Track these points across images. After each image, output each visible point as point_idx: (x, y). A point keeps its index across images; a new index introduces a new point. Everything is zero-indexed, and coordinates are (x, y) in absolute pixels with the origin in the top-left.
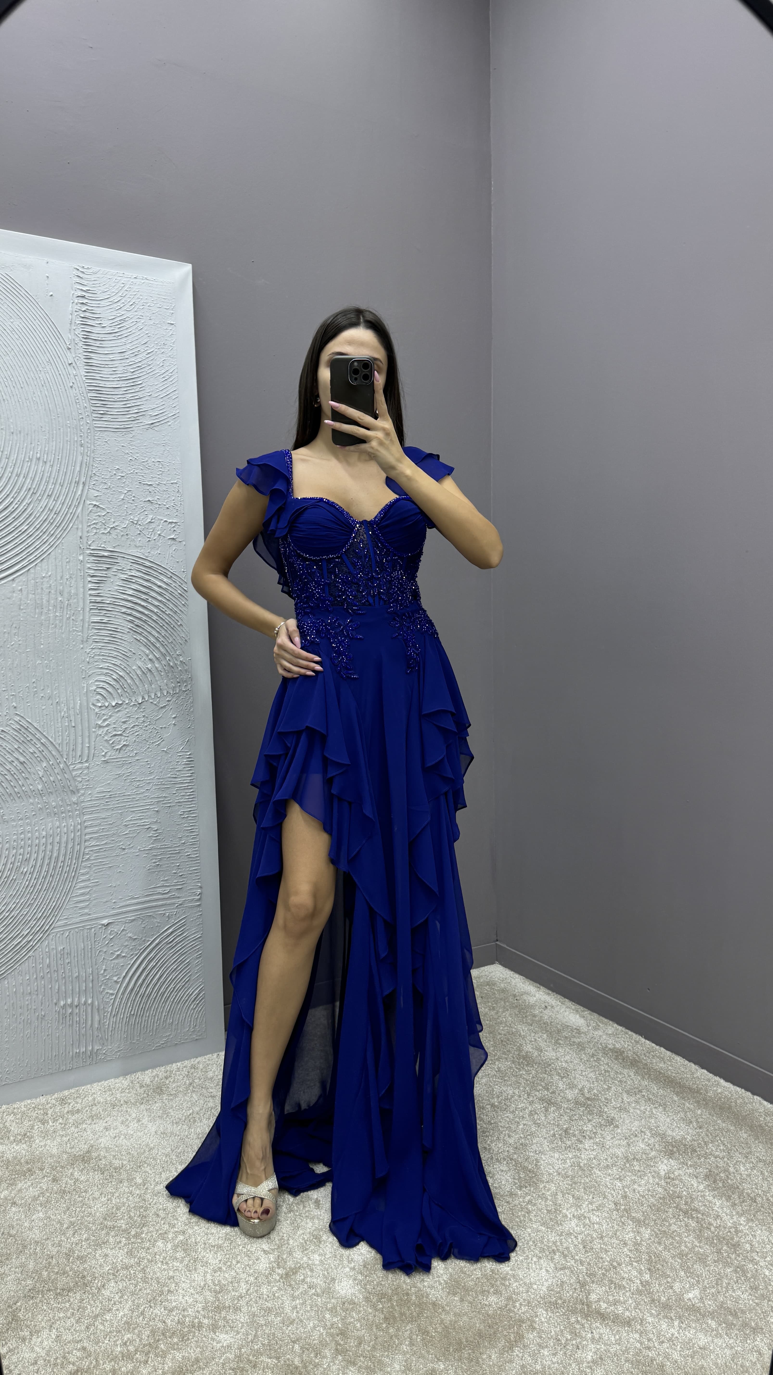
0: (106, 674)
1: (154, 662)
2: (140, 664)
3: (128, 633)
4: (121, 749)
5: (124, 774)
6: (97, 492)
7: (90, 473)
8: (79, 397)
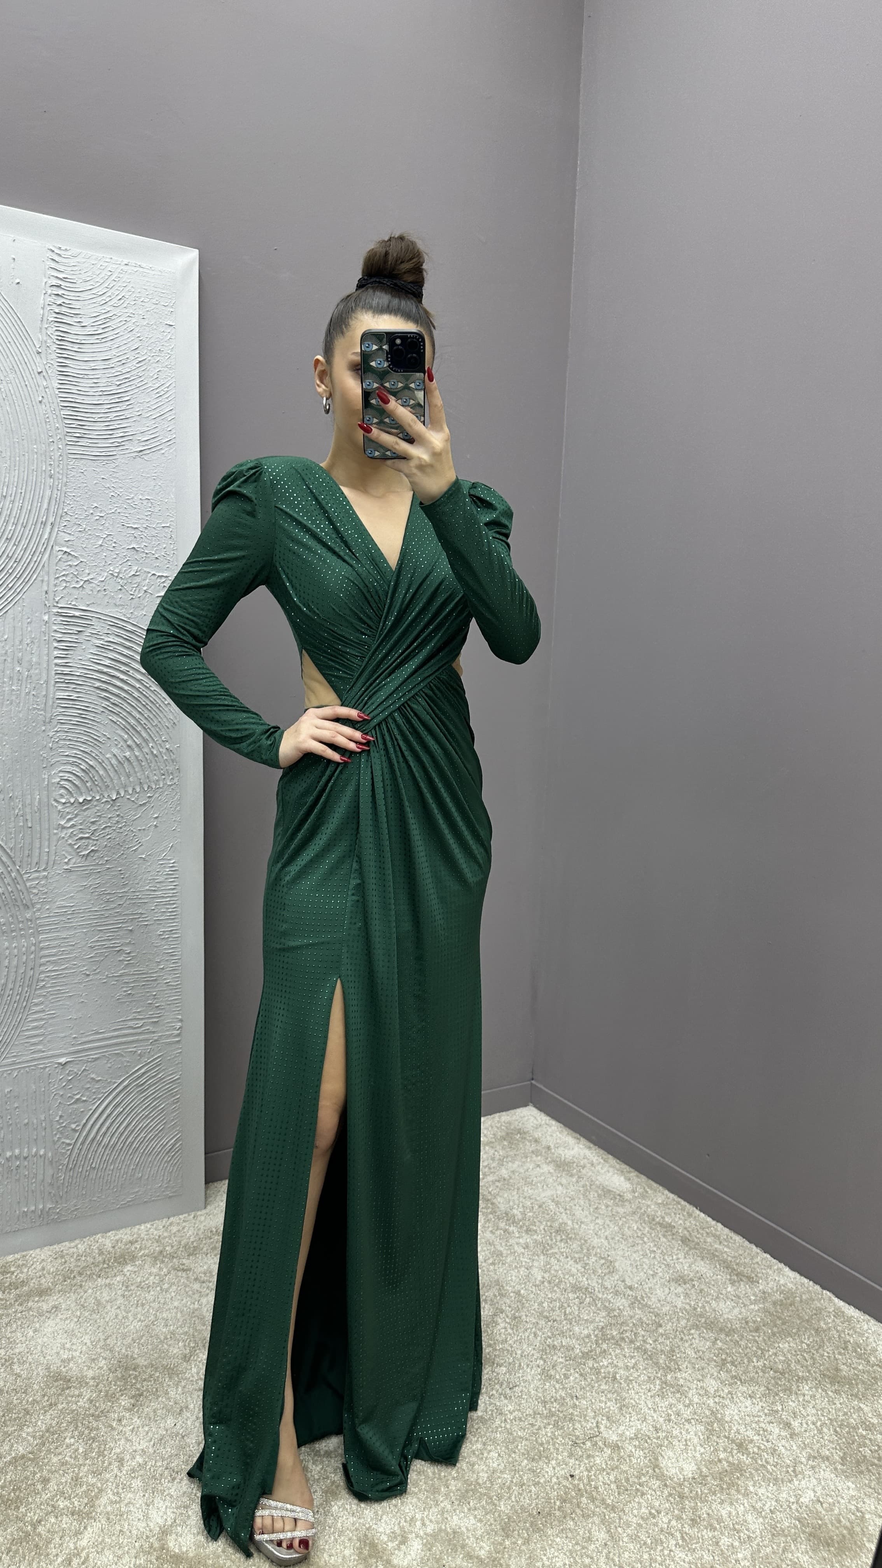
0: (73, 764)
1: (133, 750)
2: (115, 751)
3: (103, 714)
4: (88, 855)
5: (90, 887)
6: (69, 536)
7: (60, 511)
8: (50, 415)
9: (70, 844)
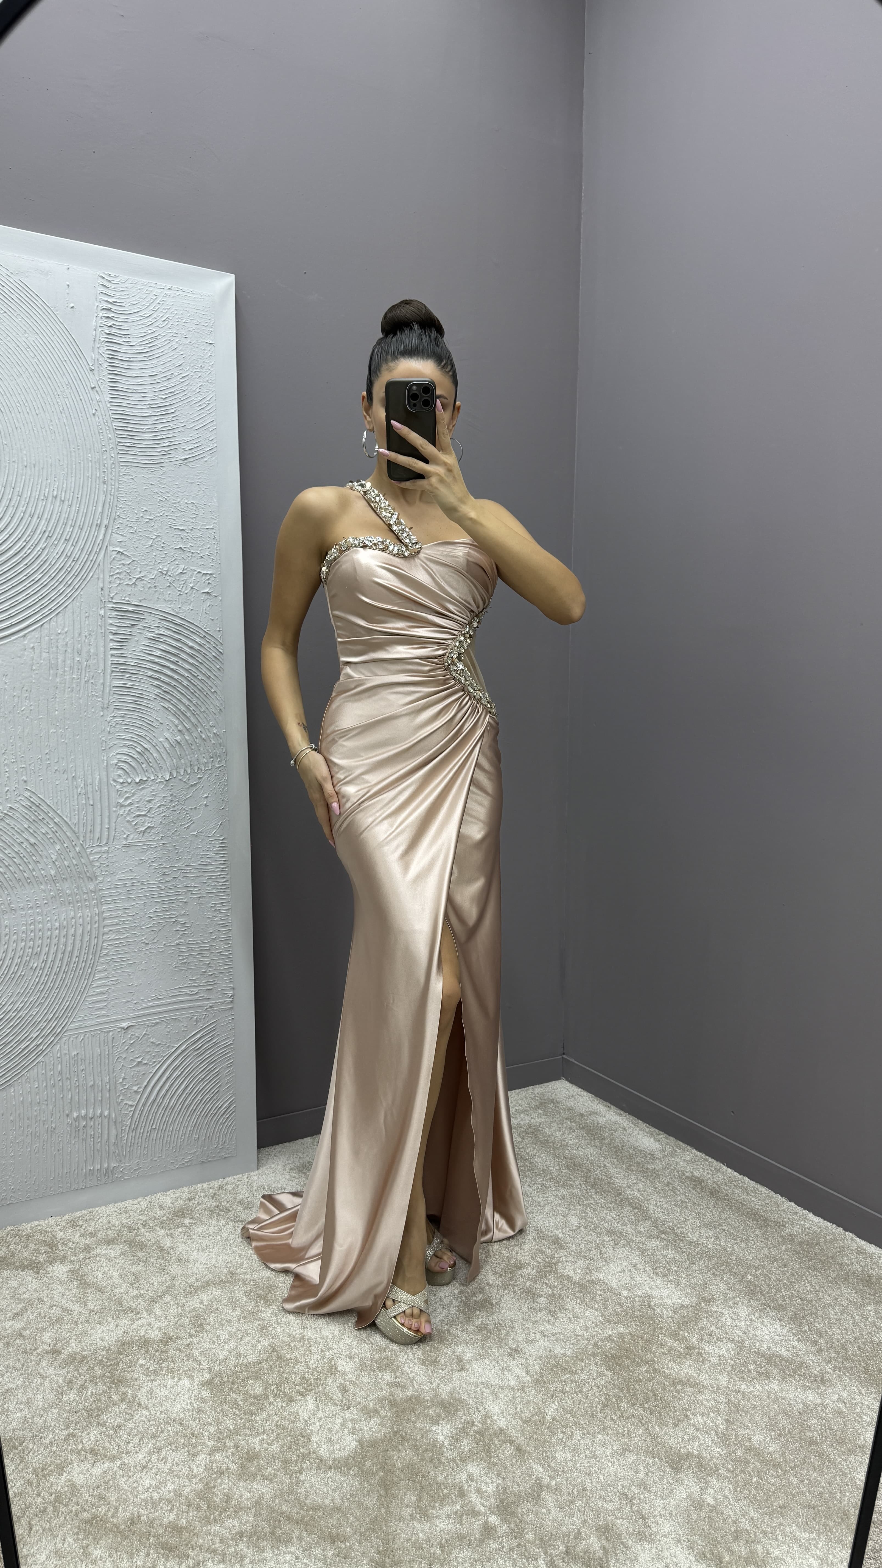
0: (129, 746)
1: (184, 734)
2: (167, 735)
3: (154, 700)
4: (145, 831)
5: (147, 861)
6: (121, 537)
7: (113, 515)
8: (103, 426)
9: (128, 821)
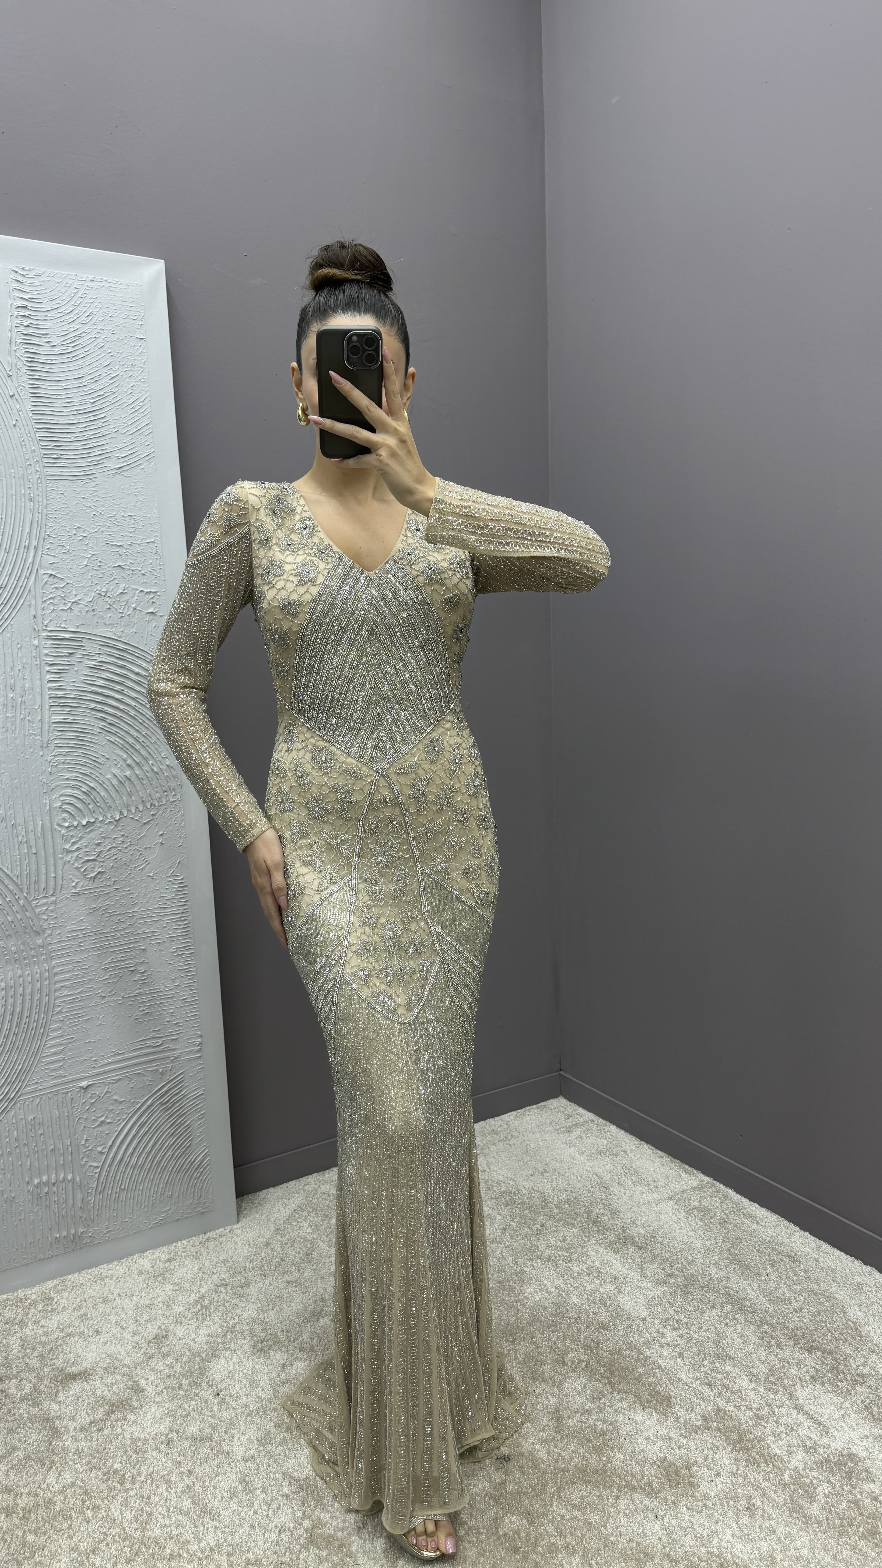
0: (73, 787)
1: (133, 768)
2: (115, 771)
3: (100, 734)
4: (95, 877)
5: (100, 908)
6: (53, 558)
7: (43, 535)
8: (26, 437)
9: (77, 868)
